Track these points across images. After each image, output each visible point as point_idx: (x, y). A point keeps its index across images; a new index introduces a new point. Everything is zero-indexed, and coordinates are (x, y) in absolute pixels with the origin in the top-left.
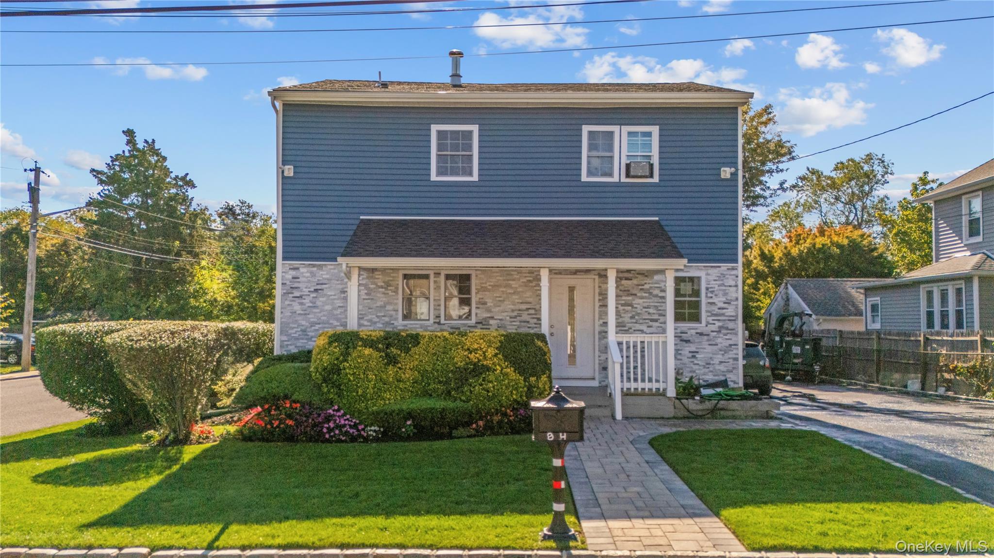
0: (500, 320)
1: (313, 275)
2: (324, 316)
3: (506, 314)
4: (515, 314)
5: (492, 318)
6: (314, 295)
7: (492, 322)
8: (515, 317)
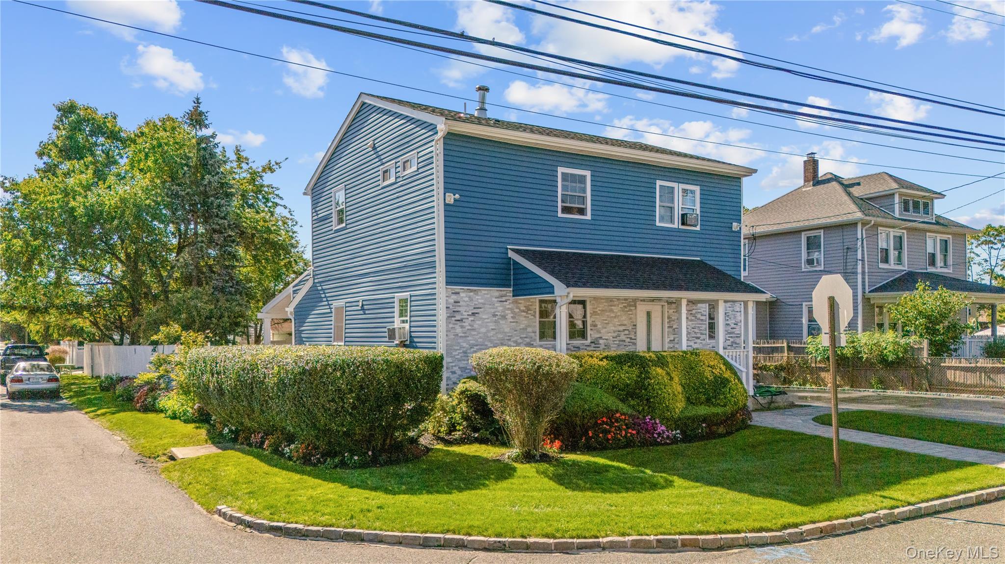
0: (606, 339)
1: (471, 299)
2: (480, 338)
3: (610, 334)
4: (615, 334)
5: (601, 338)
6: (471, 318)
7: (601, 341)
8: (616, 337)
